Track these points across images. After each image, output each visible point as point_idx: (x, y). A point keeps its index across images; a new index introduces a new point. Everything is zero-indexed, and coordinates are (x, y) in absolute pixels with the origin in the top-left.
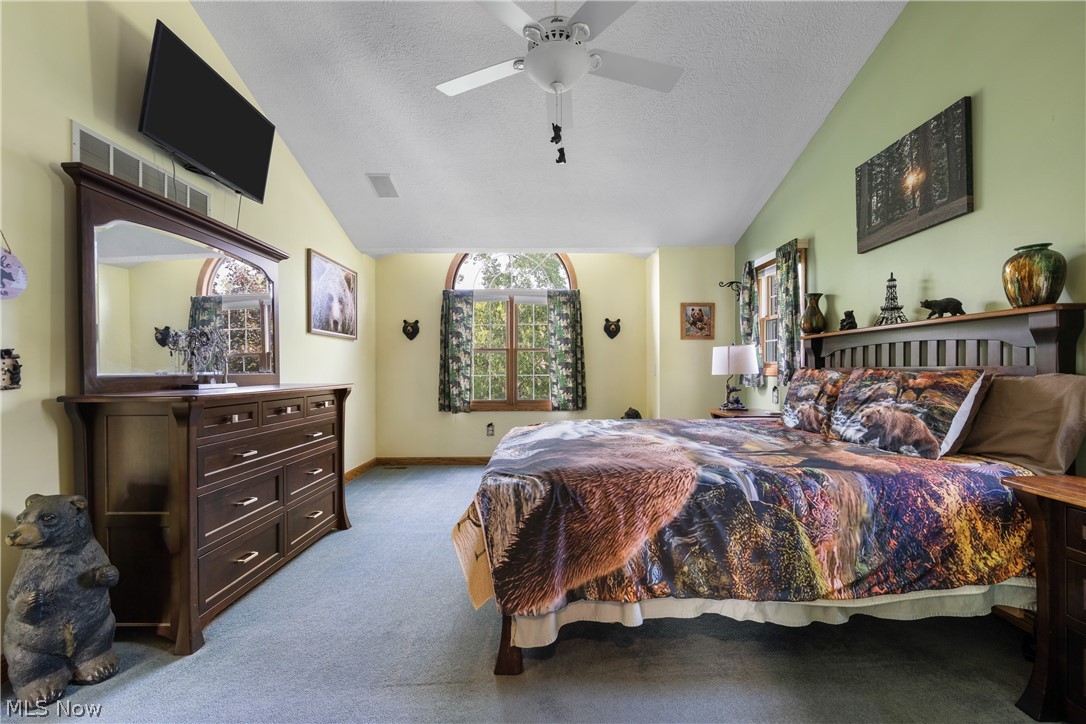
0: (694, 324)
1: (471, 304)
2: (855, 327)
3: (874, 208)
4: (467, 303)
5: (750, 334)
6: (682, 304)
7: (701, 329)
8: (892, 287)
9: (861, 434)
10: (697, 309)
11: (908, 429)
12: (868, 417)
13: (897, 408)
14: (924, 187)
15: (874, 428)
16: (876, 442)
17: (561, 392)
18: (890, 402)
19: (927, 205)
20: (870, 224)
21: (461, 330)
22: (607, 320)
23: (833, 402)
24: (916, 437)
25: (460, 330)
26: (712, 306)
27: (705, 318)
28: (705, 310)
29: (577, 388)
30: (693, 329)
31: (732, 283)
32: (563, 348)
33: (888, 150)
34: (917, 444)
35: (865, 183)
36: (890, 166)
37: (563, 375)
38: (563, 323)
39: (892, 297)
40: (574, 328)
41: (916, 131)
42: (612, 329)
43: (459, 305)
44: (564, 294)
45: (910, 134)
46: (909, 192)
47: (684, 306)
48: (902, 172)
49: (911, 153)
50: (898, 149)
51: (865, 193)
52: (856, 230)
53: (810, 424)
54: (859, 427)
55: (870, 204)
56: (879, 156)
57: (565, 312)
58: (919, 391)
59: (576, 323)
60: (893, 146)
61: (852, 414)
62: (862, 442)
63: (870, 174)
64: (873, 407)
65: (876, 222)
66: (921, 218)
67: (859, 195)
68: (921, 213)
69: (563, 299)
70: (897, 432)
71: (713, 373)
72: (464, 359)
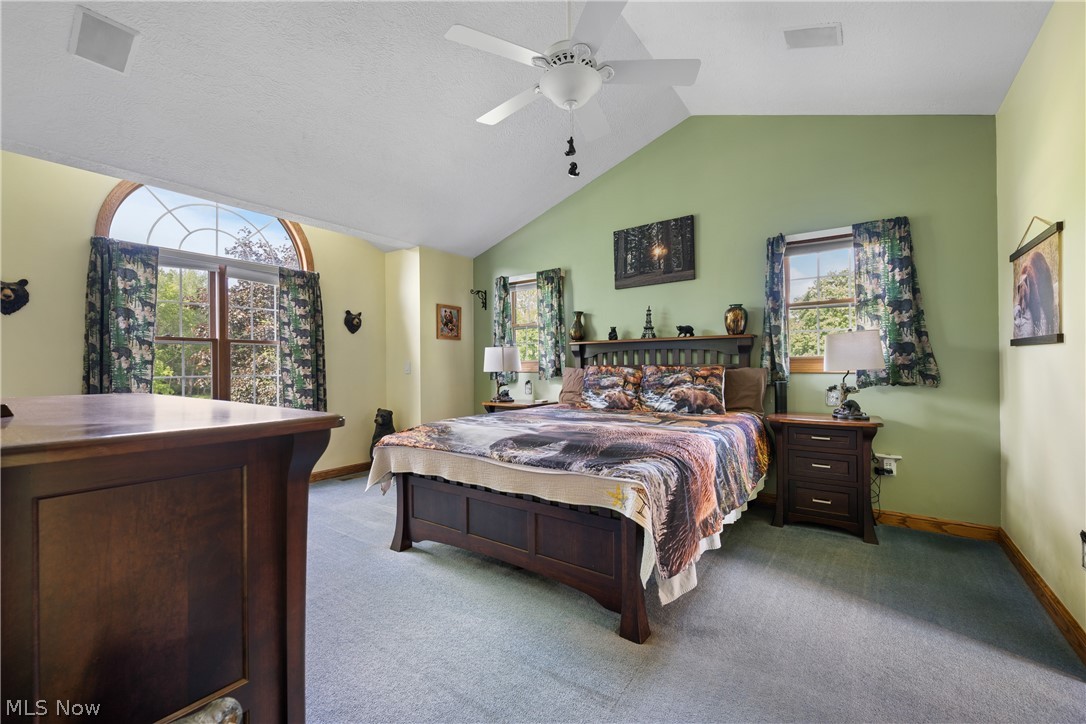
0: (446, 324)
1: (155, 269)
2: (616, 339)
3: (629, 261)
4: (146, 265)
5: (503, 338)
6: (437, 305)
7: (451, 330)
8: (649, 315)
9: (672, 406)
10: (448, 310)
11: (705, 400)
12: (676, 395)
13: (695, 389)
14: (667, 258)
15: (681, 402)
16: (686, 409)
17: (298, 395)
18: (690, 385)
19: (668, 270)
20: (626, 271)
21: (135, 307)
22: (348, 313)
23: (639, 387)
24: (711, 404)
25: (131, 307)
26: (459, 310)
27: (454, 320)
28: (454, 312)
29: (318, 390)
30: (445, 329)
31: (479, 292)
32: (300, 341)
33: (640, 227)
34: (712, 408)
35: (622, 243)
36: (641, 238)
37: (299, 375)
38: (300, 311)
39: (649, 322)
40: (313, 317)
41: (661, 223)
42: (352, 323)
43: (129, 266)
44: (301, 274)
45: (657, 224)
46: (656, 258)
47: (438, 307)
48: (651, 245)
49: (657, 236)
50: (648, 230)
51: (622, 251)
52: (614, 273)
53: (622, 404)
54: (670, 402)
55: (626, 259)
56: (633, 229)
57: (302, 298)
58: (705, 378)
59: (316, 312)
60: (644, 226)
61: (663, 394)
62: (674, 411)
63: (626, 239)
64: (677, 389)
65: (630, 271)
66: (663, 276)
67: (616, 250)
68: (664, 273)
69: (299, 281)
70: (699, 402)
71: (485, 371)
72: (138, 353)
